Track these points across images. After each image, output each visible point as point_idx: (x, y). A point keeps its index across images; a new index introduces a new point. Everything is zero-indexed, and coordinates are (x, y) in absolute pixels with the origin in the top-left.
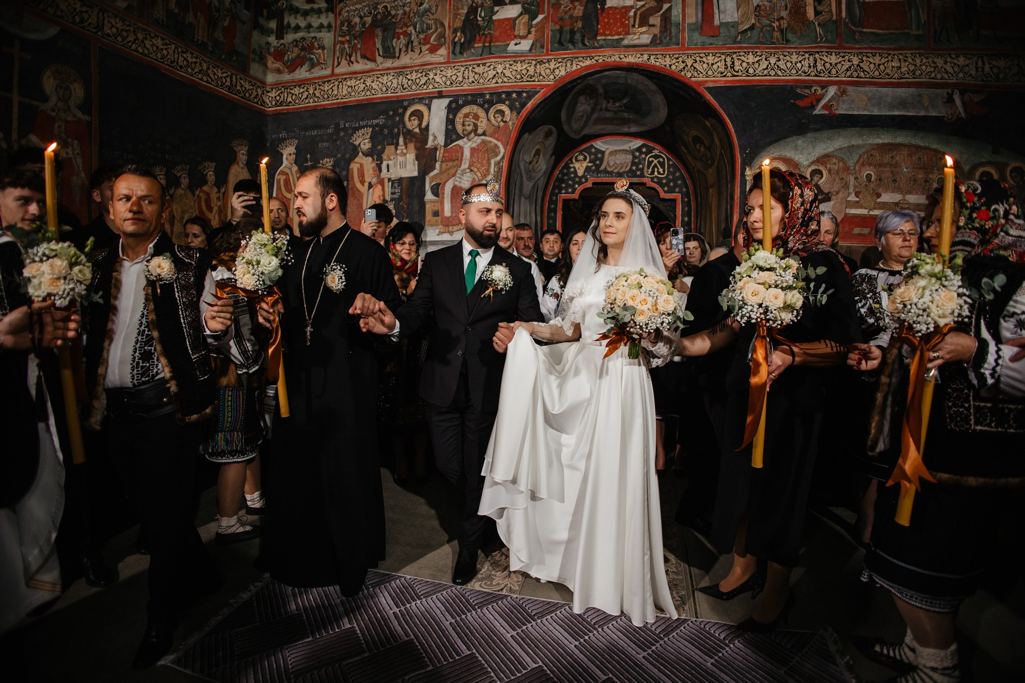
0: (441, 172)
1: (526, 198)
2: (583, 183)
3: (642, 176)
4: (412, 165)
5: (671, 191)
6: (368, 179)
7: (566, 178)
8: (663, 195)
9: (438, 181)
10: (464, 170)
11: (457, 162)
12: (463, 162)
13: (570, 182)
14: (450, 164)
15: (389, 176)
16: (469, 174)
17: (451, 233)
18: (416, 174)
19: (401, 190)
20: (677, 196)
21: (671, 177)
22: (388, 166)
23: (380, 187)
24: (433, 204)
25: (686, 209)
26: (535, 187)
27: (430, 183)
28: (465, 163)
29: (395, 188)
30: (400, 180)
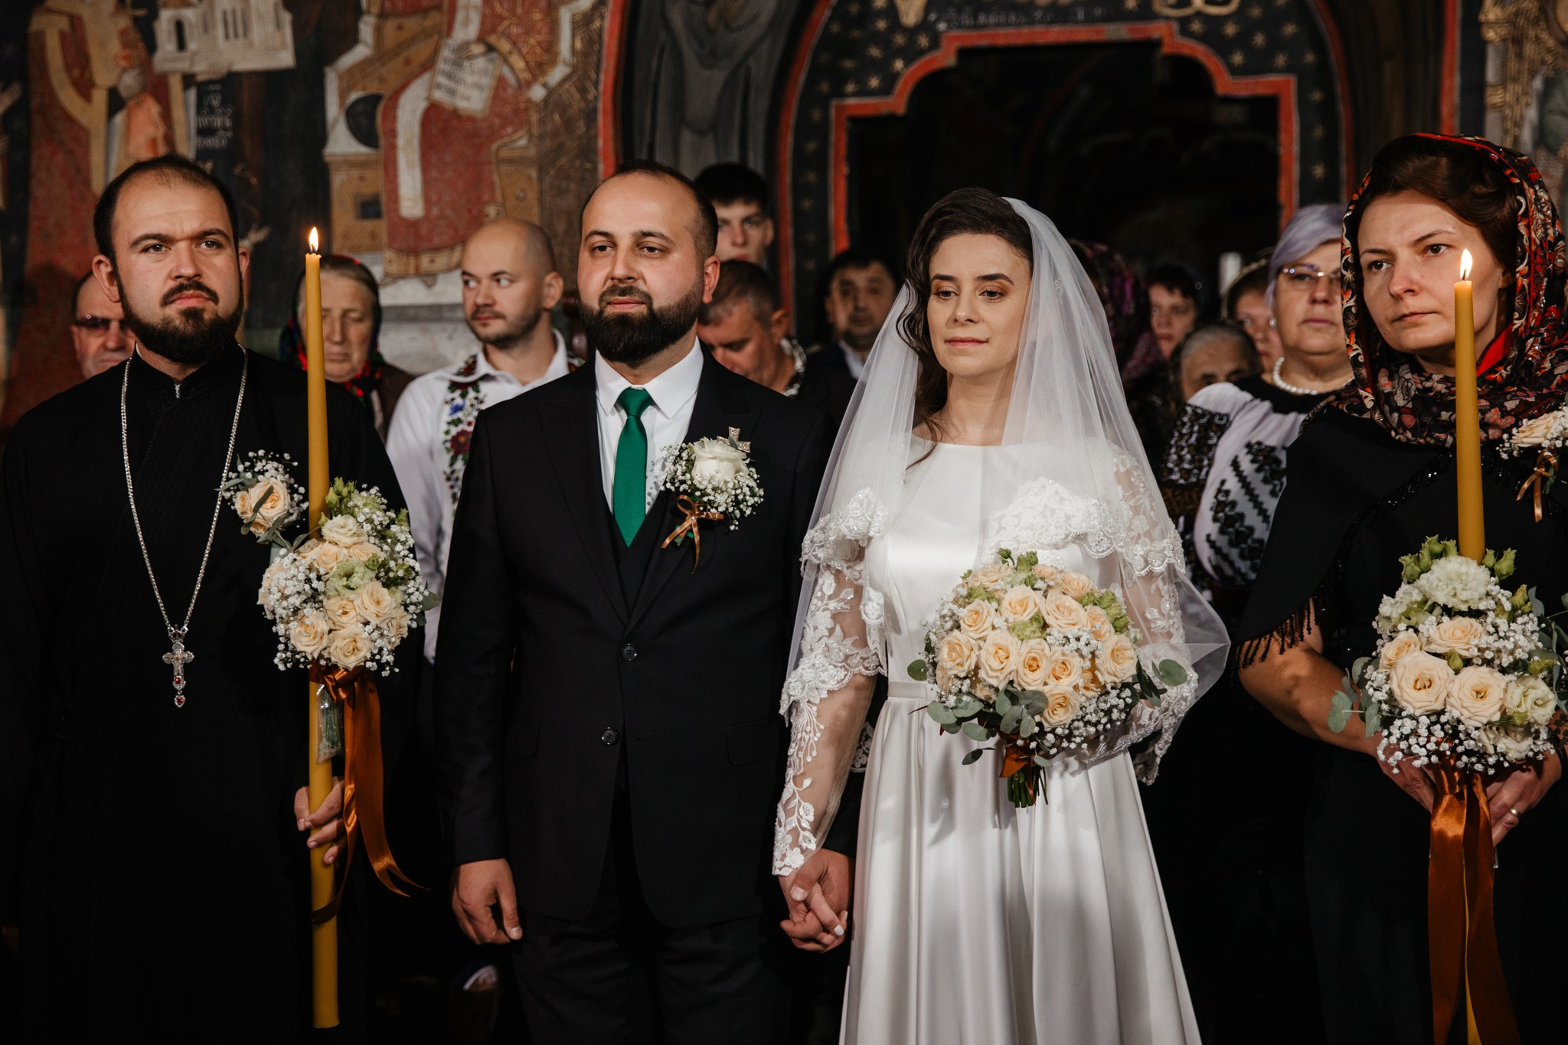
0: (381, 55)
1: (700, 133)
2: (922, 52)
3: (1145, 12)
4: (271, 27)
5: (1257, 64)
6: (104, 77)
7: (856, 34)
8: (1225, 84)
9: (373, 88)
10: (464, 47)
11: (434, 19)
12: (460, 16)
13: (875, 52)
14: (412, 24)
15: (184, 66)
16: (480, 63)
17: (429, 278)
18: (285, 59)
19: (236, 118)
20: (1280, 83)
21: (1256, 12)
22: (179, 27)
23: (152, 108)
24: (355, 173)
25: (1318, 132)
26: (738, 87)
27: (343, 95)
28: (466, 22)
29: (212, 111)
30: (231, 83)
